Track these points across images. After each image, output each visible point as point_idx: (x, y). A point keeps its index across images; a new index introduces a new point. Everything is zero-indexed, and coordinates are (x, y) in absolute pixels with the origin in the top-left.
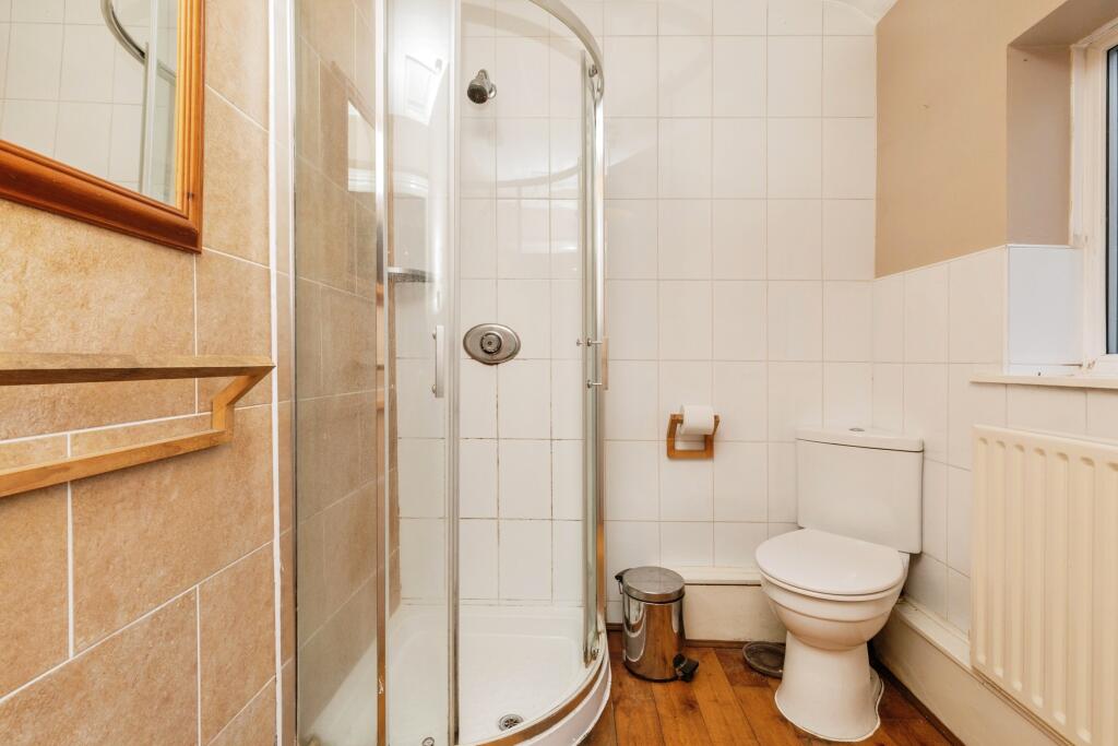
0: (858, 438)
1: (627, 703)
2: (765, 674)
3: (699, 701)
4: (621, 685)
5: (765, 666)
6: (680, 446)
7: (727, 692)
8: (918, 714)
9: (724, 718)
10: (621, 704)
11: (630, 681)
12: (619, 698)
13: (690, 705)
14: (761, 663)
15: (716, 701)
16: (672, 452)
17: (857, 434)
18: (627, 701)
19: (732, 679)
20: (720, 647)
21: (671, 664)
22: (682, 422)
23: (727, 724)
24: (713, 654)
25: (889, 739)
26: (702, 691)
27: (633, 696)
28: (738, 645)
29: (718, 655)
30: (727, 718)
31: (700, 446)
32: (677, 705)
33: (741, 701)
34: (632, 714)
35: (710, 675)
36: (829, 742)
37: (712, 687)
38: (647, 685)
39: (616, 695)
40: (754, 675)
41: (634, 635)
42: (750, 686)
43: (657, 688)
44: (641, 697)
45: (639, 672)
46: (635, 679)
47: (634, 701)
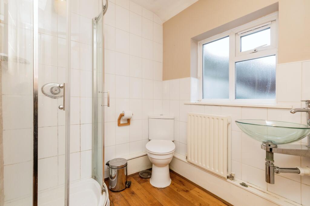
0: (162, 117)
1: (116, 200)
2: (146, 178)
3: (134, 191)
4: (111, 196)
5: (145, 176)
6: (122, 122)
7: (139, 186)
8: (176, 175)
9: (142, 193)
10: (114, 202)
11: (113, 194)
12: (113, 200)
13: (133, 193)
14: (144, 176)
15: (138, 189)
16: (119, 125)
17: (161, 116)
18: (115, 200)
19: (139, 182)
20: (133, 175)
21: (124, 184)
22: (124, 116)
23: (143, 194)
24: (132, 178)
25: (174, 182)
26: (134, 188)
27: (117, 198)
28: (138, 173)
29: (133, 178)
30: (142, 192)
31: (126, 122)
32: (129, 195)
33: (144, 187)
34: (118, 203)
35: (134, 183)
36: (164, 188)
37: (136, 187)
38: (119, 193)
39: (112, 200)
40: (144, 179)
41: (114, 180)
42: (144, 182)
43: (122, 192)
44: (119, 197)
45: (115, 190)
46: (115, 193)
47: (117, 199)
